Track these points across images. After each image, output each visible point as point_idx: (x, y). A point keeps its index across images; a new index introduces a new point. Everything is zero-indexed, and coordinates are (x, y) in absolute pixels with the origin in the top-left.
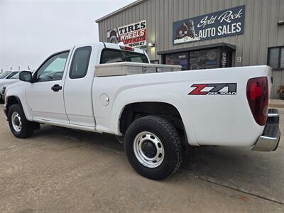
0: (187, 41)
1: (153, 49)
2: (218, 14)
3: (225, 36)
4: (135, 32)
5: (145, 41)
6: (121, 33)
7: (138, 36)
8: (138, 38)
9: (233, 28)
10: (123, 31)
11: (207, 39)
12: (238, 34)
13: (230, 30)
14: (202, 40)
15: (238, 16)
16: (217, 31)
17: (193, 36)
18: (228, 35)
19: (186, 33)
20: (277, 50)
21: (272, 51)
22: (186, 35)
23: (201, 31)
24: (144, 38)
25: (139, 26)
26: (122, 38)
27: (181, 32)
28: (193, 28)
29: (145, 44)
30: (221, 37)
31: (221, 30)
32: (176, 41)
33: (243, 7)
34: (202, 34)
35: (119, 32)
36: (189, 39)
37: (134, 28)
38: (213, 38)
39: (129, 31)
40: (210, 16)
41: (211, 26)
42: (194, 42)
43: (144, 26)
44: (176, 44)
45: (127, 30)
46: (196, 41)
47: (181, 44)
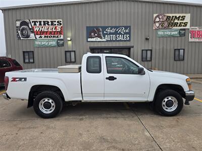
0: (97, 40)
1: (70, 43)
2: (116, 27)
3: (121, 41)
4: (51, 27)
5: (62, 36)
6: (35, 24)
7: (54, 30)
8: (55, 32)
9: (125, 37)
10: (38, 24)
11: (110, 41)
12: (128, 41)
13: (124, 38)
14: (107, 41)
15: (127, 31)
16: (116, 38)
17: (101, 38)
18: (122, 41)
19: (96, 35)
20: (145, 51)
21: (143, 51)
22: (96, 37)
23: (106, 36)
24: (60, 33)
25: (56, 23)
26: (36, 29)
27: (92, 34)
28: (101, 33)
29: (62, 38)
30: (119, 41)
31: (119, 37)
32: (89, 40)
33: (130, 27)
34: (107, 38)
35: (33, 24)
36: (99, 39)
37: (50, 23)
38: (114, 41)
39: (44, 24)
40: (112, 28)
41: (113, 34)
42: (102, 41)
43: (61, 24)
44: (89, 41)
45: (42, 23)
46: (104, 41)
47: (93, 41)
